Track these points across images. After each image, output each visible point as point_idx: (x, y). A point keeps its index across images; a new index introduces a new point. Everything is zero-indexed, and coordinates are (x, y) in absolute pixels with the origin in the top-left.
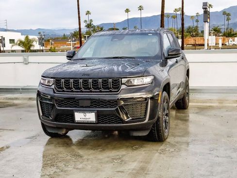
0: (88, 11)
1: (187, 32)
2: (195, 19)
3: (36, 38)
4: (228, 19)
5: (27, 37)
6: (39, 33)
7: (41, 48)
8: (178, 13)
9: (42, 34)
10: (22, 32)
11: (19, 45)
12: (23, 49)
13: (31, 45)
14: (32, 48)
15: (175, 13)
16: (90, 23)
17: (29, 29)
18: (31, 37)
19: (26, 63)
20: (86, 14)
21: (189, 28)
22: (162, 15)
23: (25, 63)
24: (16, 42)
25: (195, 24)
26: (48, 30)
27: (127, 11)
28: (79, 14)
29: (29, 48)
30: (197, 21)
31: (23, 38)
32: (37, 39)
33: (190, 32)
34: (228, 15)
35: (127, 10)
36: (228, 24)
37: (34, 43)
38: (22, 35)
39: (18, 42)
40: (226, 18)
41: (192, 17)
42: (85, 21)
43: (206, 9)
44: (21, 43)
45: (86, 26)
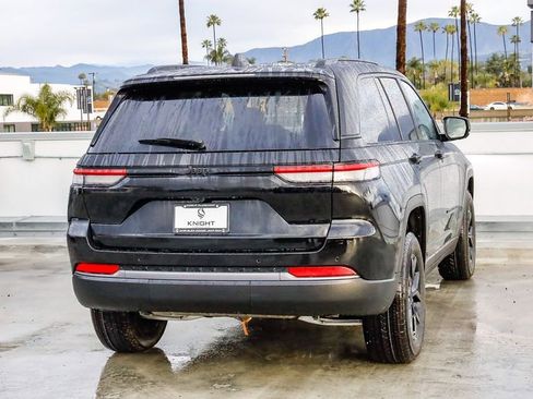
0: (214, 17)
1: (488, 71)
2: (509, 36)
3: (71, 89)
5: (46, 89)
6: (81, 77)
7: (85, 117)
9: (89, 78)
10: (34, 74)
11: (24, 109)
12: (36, 120)
13: (57, 111)
14: (59, 119)
16: (220, 50)
17: (53, 66)
18: (56, 89)
19: (28, 157)
20: (209, 25)
21: (494, 58)
22: (401, 29)
23: (25, 157)
24: (15, 100)
25: (511, 48)
26: (104, 67)
27: (320, 14)
28: (183, 25)
29: (52, 118)
30: (516, 40)
31: (34, 91)
32: (74, 92)
33: (496, 71)
35: (320, 11)
37: (65, 105)
38: (33, 81)
39: (23, 103)
41: (501, 28)
42: (206, 44)
44: (30, 105)
45: (208, 57)
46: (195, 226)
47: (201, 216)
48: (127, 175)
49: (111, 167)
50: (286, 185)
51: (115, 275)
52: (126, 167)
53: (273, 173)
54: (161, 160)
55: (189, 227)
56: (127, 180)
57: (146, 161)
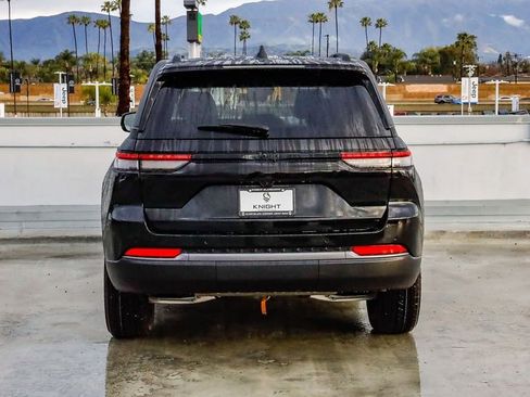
4: (244, 38)
8: (112, 13)
15: (105, 13)
21: (144, 54)
30: (165, 38)
34: (244, 25)
36: (244, 49)
40: (239, 34)
41: (151, 26)
43: (193, 7)
46: (261, 209)
47: (267, 200)
48: (192, 160)
49: (173, 153)
50: (352, 170)
51: (177, 258)
52: (190, 153)
53: (340, 158)
54: (227, 146)
55: (255, 210)
56: (193, 164)
57: (211, 146)
